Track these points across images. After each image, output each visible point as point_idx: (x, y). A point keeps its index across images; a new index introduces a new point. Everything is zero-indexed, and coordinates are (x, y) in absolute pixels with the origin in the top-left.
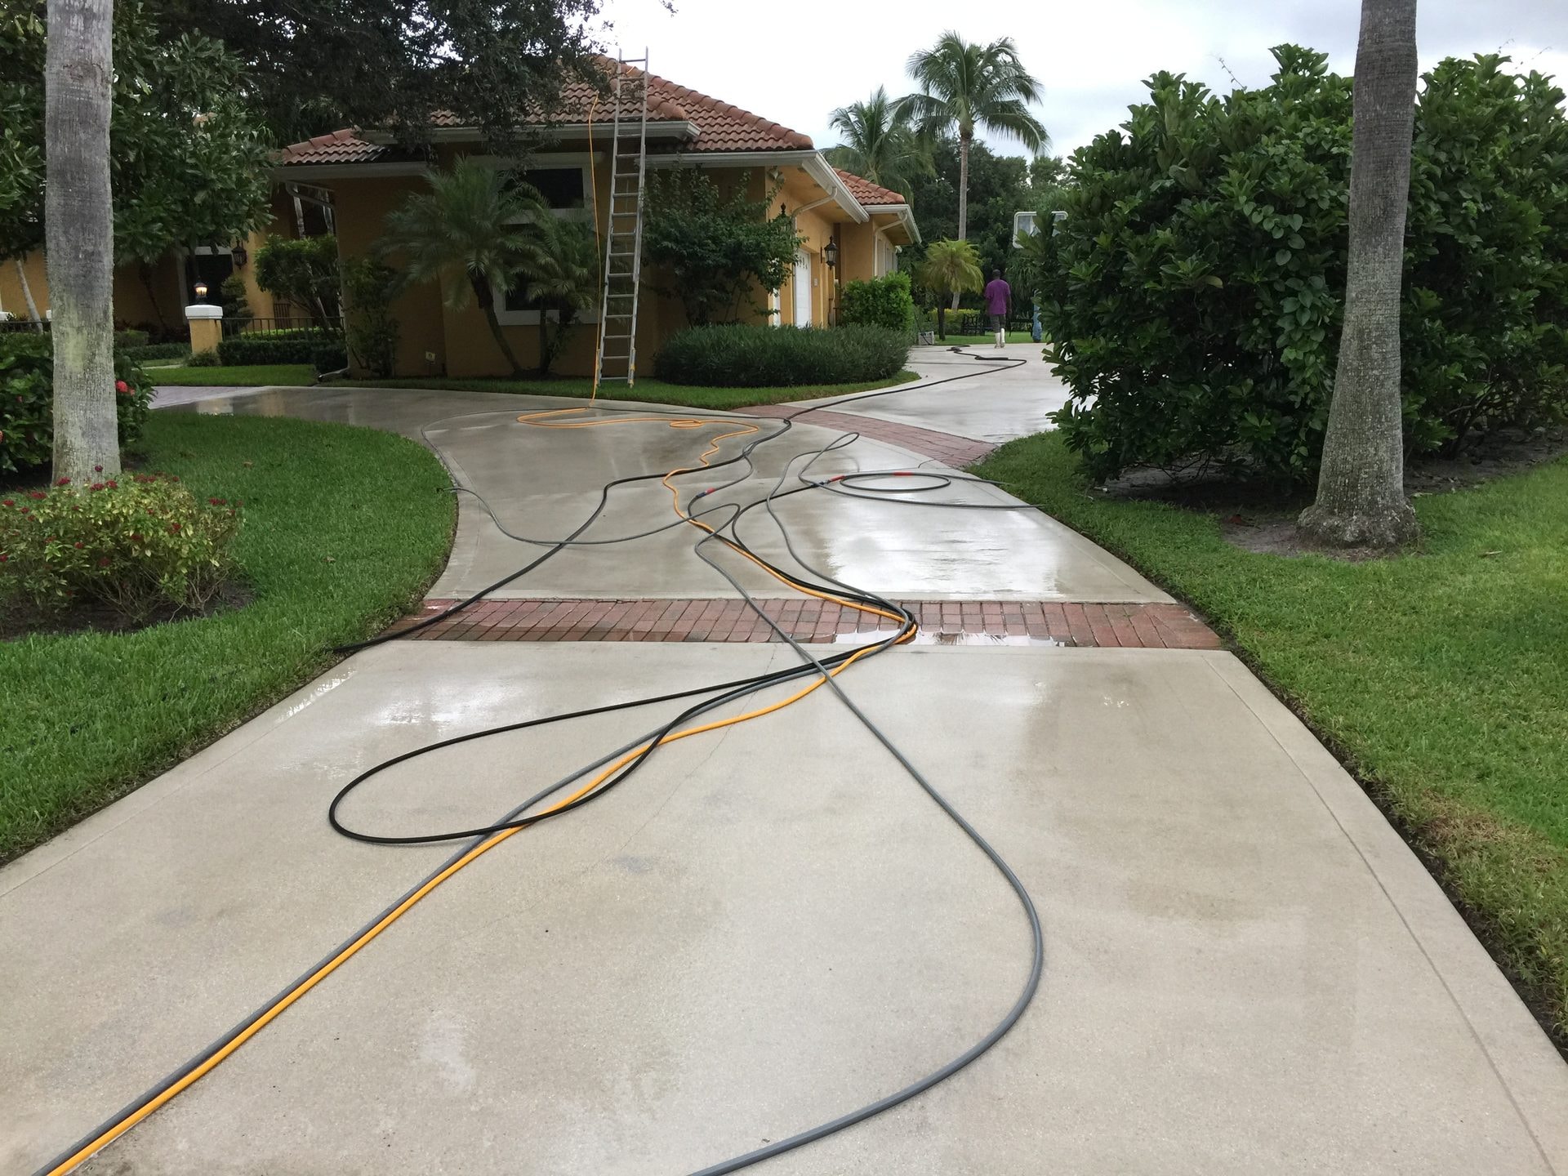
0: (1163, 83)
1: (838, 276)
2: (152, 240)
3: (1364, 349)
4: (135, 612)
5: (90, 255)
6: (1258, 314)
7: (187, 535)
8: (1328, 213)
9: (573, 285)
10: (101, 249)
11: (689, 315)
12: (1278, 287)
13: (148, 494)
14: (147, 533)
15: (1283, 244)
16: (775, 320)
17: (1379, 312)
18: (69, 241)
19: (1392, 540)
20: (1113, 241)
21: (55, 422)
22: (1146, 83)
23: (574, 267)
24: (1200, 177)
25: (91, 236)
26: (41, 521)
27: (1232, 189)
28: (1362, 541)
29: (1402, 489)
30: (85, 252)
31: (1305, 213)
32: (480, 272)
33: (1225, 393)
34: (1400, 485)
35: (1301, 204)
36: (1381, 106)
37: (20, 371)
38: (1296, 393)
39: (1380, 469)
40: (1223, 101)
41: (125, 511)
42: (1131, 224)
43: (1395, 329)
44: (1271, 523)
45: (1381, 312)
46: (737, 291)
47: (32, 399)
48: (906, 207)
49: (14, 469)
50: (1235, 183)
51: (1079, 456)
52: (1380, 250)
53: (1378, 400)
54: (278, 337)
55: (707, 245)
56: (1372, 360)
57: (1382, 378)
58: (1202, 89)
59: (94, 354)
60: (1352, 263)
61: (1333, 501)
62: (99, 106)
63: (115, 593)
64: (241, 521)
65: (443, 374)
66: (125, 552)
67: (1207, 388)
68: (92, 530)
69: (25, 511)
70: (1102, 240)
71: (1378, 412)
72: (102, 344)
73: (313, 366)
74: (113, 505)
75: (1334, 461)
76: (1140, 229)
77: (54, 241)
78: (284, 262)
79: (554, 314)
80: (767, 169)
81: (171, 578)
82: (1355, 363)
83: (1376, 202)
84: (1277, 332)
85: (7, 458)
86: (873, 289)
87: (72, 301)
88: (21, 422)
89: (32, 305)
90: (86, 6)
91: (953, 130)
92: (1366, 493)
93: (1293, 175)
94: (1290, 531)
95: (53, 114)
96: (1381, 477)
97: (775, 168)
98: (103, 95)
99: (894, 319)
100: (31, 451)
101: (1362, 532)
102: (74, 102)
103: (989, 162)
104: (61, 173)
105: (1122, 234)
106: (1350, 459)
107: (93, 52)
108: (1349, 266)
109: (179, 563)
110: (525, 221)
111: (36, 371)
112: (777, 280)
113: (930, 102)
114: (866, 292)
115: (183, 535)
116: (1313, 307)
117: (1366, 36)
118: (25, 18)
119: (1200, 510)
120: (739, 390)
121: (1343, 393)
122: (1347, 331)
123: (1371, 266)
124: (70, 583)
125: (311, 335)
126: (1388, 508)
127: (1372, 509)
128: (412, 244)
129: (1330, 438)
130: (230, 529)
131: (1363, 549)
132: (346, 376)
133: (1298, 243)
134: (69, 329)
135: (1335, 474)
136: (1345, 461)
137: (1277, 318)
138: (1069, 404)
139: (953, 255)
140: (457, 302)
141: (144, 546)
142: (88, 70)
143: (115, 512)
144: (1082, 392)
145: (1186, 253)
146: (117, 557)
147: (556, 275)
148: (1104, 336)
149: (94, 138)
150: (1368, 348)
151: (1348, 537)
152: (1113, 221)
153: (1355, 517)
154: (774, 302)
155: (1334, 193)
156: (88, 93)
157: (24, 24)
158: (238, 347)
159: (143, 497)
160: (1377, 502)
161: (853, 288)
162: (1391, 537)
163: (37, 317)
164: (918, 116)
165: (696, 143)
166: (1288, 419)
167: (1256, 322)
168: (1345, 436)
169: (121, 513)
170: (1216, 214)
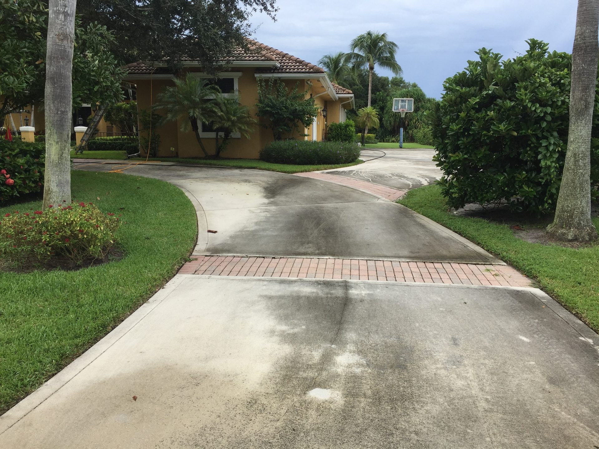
0: (484, 52)
1: (326, 121)
2: (76, 104)
3: (576, 161)
4: (77, 260)
5: (63, 112)
6: (529, 145)
7: (101, 229)
8: (560, 107)
9: (231, 123)
10: (67, 110)
11: (274, 136)
12: (540, 135)
13: (85, 212)
14: (85, 229)
15: (543, 119)
16: (306, 138)
17: (583, 147)
18: (54, 106)
19: (588, 239)
20: (467, 115)
21: (46, 180)
22: (476, 52)
23: (231, 117)
24: (504, 90)
25: (64, 105)
26: (40, 223)
27: (522, 97)
28: (575, 239)
29: (590, 218)
30: (61, 111)
31: (551, 106)
32: (194, 117)
33: (513, 177)
34: (589, 217)
35: (550, 103)
36: (585, 64)
37: (21, 155)
38: (543, 179)
39: (582, 210)
40: (513, 61)
41: (76, 219)
42: (474, 108)
43: (588, 153)
44: (531, 229)
45: (584, 147)
46: (293, 127)
47: (26, 167)
48: (353, 95)
49: (18, 195)
50: (523, 94)
51: (447, 198)
52: (583, 121)
53: (582, 182)
54: (110, 140)
55: (283, 109)
56: (580, 166)
57: (583, 173)
58: (499, 56)
59: (63, 153)
60: (571, 126)
61: (563, 222)
62: (69, 51)
63: (70, 253)
64: (120, 223)
65: (177, 156)
66: (76, 236)
67: (506, 174)
68: (61, 227)
69: (34, 218)
70: (462, 115)
71: (582, 187)
72: (66, 148)
73: (126, 152)
74: (72, 216)
75: (563, 206)
76: (478, 111)
77: (48, 106)
78: (115, 111)
79: (222, 134)
80: (306, 80)
81: (94, 247)
82: (573, 167)
83: (582, 103)
84: (538, 153)
85: (15, 190)
86: (340, 126)
87: (55, 131)
88: (22, 176)
89: (13, 124)
90: (65, 11)
91: (367, 66)
92: (577, 220)
93: (548, 92)
94: (541, 234)
95: (50, 54)
96: (582, 213)
97: (309, 80)
98: (71, 47)
99: (348, 138)
100: (25, 188)
101: (575, 236)
102: (59, 50)
103: (377, 79)
104: (52, 78)
105: (470, 112)
106: (570, 205)
107: (68, 29)
108: (570, 128)
109: (97, 241)
110: (212, 98)
111: (29, 155)
112: (308, 123)
113: (358, 56)
114: (337, 127)
115: (99, 229)
116: (554, 144)
117: (578, 37)
118: (29, 15)
119: (500, 222)
120: (296, 166)
121: (567, 179)
122: (569, 154)
123: (579, 128)
124: (52, 249)
125: (123, 140)
126: (585, 226)
127: (579, 226)
128: (168, 106)
129: (561, 197)
130: (117, 226)
131: (576, 242)
132: (139, 156)
133: (549, 118)
134: (53, 142)
135: (563, 211)
136: (568, 206)
137: (538, 148)
138: (443, 178)
139: (368, 113)
140: (184, 129)
141: (83, 234)
142: (65, 37)
143: (72, 219)
144: (448, 173)
145: (501, 121)
146: (72, 238)
147: (224, 120)
148: (462, 152)
149: (66, 65)
150: (578, 161)
151: (570, 238)
152: (466, 107)
153: (572, 229)
154: (306, 131)
155: (563, 99)
156: (65, 46)
157: (28, 17)
158: (94, 143)
159: (83, 213)
160: (581, 224)
161: (332, 126)
162: (587, 238)
163: (15, 130)
164: (353, 60)
165: (279, 70)
166: (540, 189)
167: (528, 149)
168: (568, 196)
169: (74, 220)
170: (513, 107)
